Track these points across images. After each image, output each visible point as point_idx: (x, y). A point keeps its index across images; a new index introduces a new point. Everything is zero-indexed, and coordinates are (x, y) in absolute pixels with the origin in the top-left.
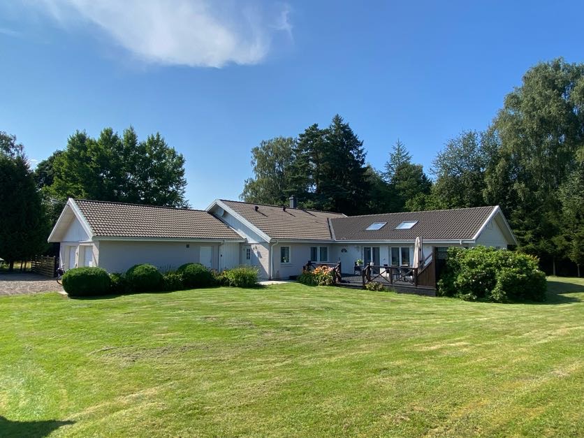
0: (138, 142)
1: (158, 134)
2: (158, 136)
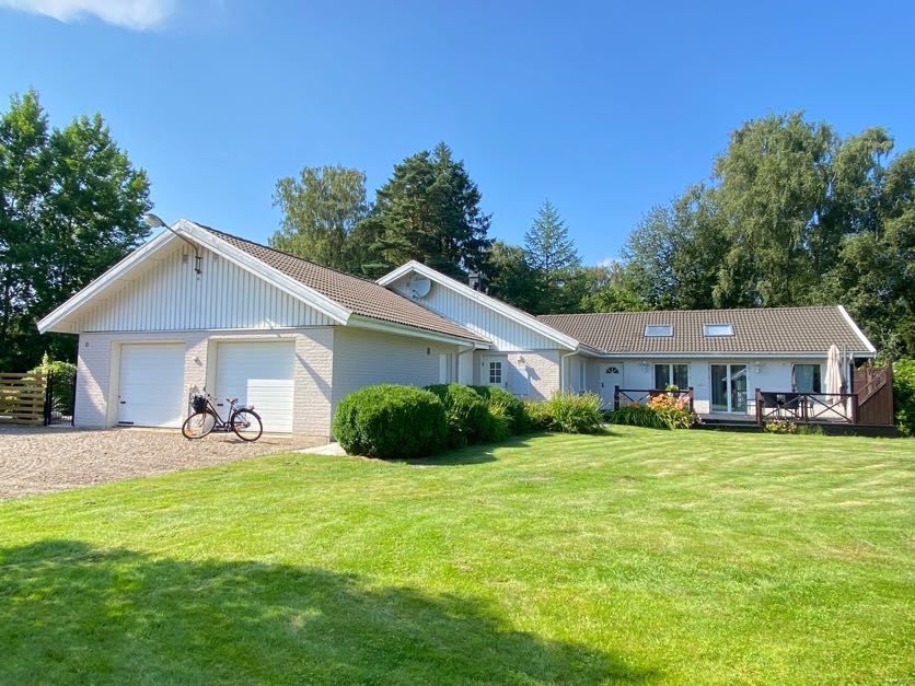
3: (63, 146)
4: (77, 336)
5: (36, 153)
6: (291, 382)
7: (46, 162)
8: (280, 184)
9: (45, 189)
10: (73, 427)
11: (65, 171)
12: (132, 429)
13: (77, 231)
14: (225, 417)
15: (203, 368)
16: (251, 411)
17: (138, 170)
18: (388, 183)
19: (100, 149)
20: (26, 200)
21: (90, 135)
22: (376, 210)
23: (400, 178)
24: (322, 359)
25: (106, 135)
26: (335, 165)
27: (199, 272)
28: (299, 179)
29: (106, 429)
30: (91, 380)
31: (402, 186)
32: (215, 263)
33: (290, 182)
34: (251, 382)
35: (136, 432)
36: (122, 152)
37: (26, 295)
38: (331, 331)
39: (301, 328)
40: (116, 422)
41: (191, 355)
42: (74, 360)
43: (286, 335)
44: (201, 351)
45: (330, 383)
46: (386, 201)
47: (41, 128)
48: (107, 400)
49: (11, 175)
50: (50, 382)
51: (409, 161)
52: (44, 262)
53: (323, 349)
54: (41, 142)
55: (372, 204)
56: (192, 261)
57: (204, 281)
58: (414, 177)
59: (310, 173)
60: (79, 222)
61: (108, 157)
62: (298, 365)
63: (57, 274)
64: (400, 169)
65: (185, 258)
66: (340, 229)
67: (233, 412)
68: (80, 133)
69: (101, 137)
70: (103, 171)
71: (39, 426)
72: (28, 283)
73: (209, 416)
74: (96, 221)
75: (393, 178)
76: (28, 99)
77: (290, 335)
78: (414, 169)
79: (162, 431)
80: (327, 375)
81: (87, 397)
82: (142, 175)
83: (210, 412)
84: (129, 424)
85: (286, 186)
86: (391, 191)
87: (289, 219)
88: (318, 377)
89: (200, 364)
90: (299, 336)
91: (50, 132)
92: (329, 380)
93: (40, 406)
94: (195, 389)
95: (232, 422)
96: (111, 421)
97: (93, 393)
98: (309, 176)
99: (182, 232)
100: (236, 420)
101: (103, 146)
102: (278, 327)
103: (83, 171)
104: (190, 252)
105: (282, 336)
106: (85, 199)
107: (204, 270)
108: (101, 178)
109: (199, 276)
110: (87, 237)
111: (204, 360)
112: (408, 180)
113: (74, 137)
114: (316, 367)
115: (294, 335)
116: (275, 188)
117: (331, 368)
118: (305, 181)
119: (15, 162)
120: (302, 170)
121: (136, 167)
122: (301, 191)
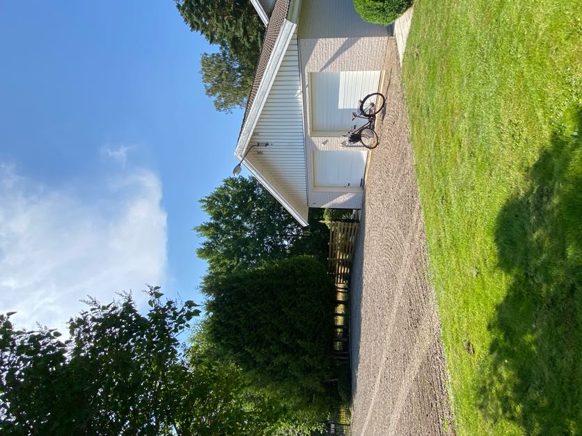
0: (209, 221)
1: (200, 201)
2: (202, 201)
3: (217, 216)
4: (310, 209)
5: (223, 226)
6: (342, 73)
7: (227, 222)
8: (218, 109)
9: (239, 222)
10: (362, 208)
11: (229, 215)
12: (366, 179)
13: (259, 209)
14: (365, 121)
15: (329, 139)
16: (363, 103)
17: (224, 183)
18: (204, 36)
19: (217, 200)
20: (246, 229)
21: (210, 204)
22: (223, 44)
23: (198, 26)
24: (325, 47)
25: (209, 198)
26: (201, 75)
27: (267, 144)
28: (214, 98)
29: (364, 193)
30: (335, 201)
31: (204, 25)
32: (261, 134)
33: (216, 103)
34: (341, 106)
35: (368, 177)
36: (216, 190)
37: (292, 229)
38: (303, 41)
39: (301, 69)
40: (361, 188)
41: (321, 147)
42: (324, 209)
43: (307, 81)
44: (318, 141)
45: (345, 39)
46: (216, 37)
47: (211, 225)
48: (347, 193)
49: (235, 235)
50: (336, 220)
51: (186, 20)
52: (275, 222)
53: (317, 47)
54: (217, 224)
55: (221, 48)
56: (262, 149)
57: (273, 141)
58: (196, 15)
59: (209, 91)
60: (254, 208)
61: (220, 196)
62: (329, 70)
63: (280, 216)
64: (193, 27)
65: (260, 153)
66: (239, 70)
67: (362, 116)
68: (210, 208)
69: (210, 200)
70: (227, 199)
71: (359, 226)
72: (286, 228)
73: (363, 133)
74: (252, 200)
75: (199, 32)
76: (198, 231)
77: (307, 78)
78: (190, 16)
79: (369, 163)
80: (339, 42)
81: (345, 203)
82: (227, 181)
83: (361, 131)
84: (363, 181)
85: (219, 106)
86: (209, 33)
87: (238, 103)
88: (339, 50)
89: (327, 141)
90: (307, 69)
91: (212, 221)
92: (342, 40)
93: (348, 225)
94: (344, 144)
95: (369, 116)
96: (360, 190)
97: (341, 200)
98: (211, 92)
99: (243, 154)
100: (368, 113)
101: (214, 199)
102: (300, 88)
103: (228, 207)
104: (255, 150)
105: (307, 83)
106: (242, 206)
107: (266, 141)
108: (230, 200)
109: (270, 144)
110: (261, 204)
111: (324, 139)
112: (198, 19)
113: (213, 211)
114: (332, 53)
115: (306, 74)
116: (222, 112)
117: (332, 40)
118: (214, 94)
119: (229, 234)
120: (208, 96)
121: (223, 184)
122: (220, 96)
